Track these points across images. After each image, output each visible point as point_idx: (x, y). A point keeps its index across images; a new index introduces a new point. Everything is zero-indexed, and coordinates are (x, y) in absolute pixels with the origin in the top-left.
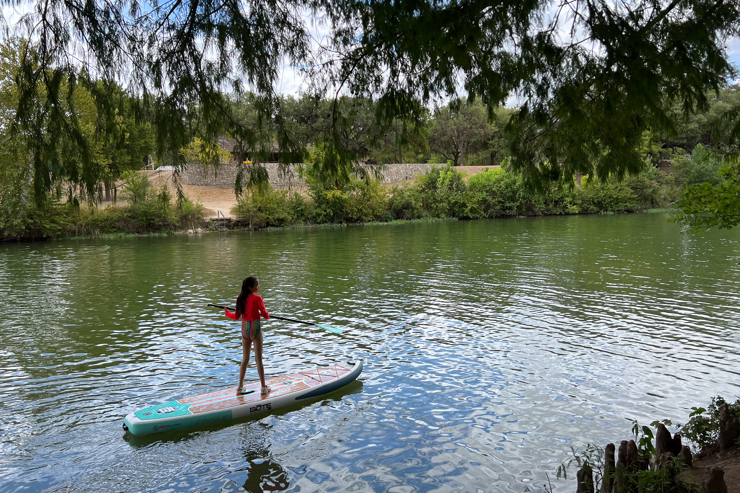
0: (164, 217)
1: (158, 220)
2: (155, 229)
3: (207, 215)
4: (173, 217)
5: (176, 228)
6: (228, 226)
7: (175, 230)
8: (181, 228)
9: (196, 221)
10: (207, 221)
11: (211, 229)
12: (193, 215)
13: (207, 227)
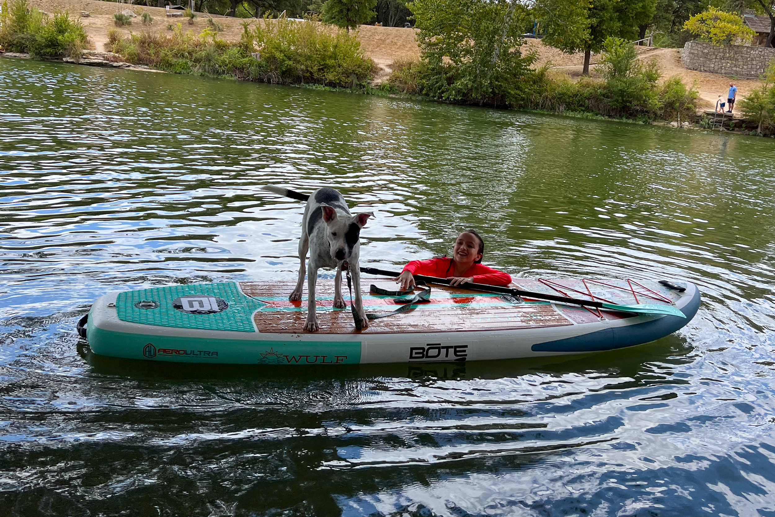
0: (644, 101)
1: (635, 102)
2: (631, 114)
3: (701, 106)
4: (656, 103)
5: (656, 117)
6: (726, 126)
7: (654, 120)
8: (663, 118)
9: (685, 112)
10: (699, 114)
11: (702, 126)
12: (682, 104)
13: (697, 122)
